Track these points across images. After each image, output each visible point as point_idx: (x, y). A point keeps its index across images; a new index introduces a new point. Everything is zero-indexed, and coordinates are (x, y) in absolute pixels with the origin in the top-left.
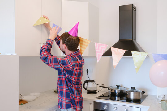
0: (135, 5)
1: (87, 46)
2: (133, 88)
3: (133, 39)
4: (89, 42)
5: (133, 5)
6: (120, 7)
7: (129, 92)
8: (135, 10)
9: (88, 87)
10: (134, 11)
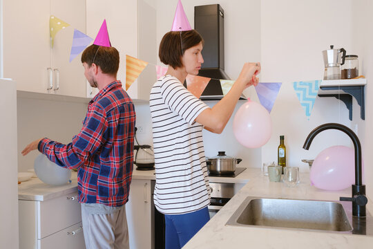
0: (222, 6)
1: (136, 76)
2: (222, 154)
3: (219, 67)
4: (145, 65)
5: (218, 5)
6: (196, 8)
7: (216, 159)
8: (223, 17)
9: (138, 158)
10: (221, 18)
